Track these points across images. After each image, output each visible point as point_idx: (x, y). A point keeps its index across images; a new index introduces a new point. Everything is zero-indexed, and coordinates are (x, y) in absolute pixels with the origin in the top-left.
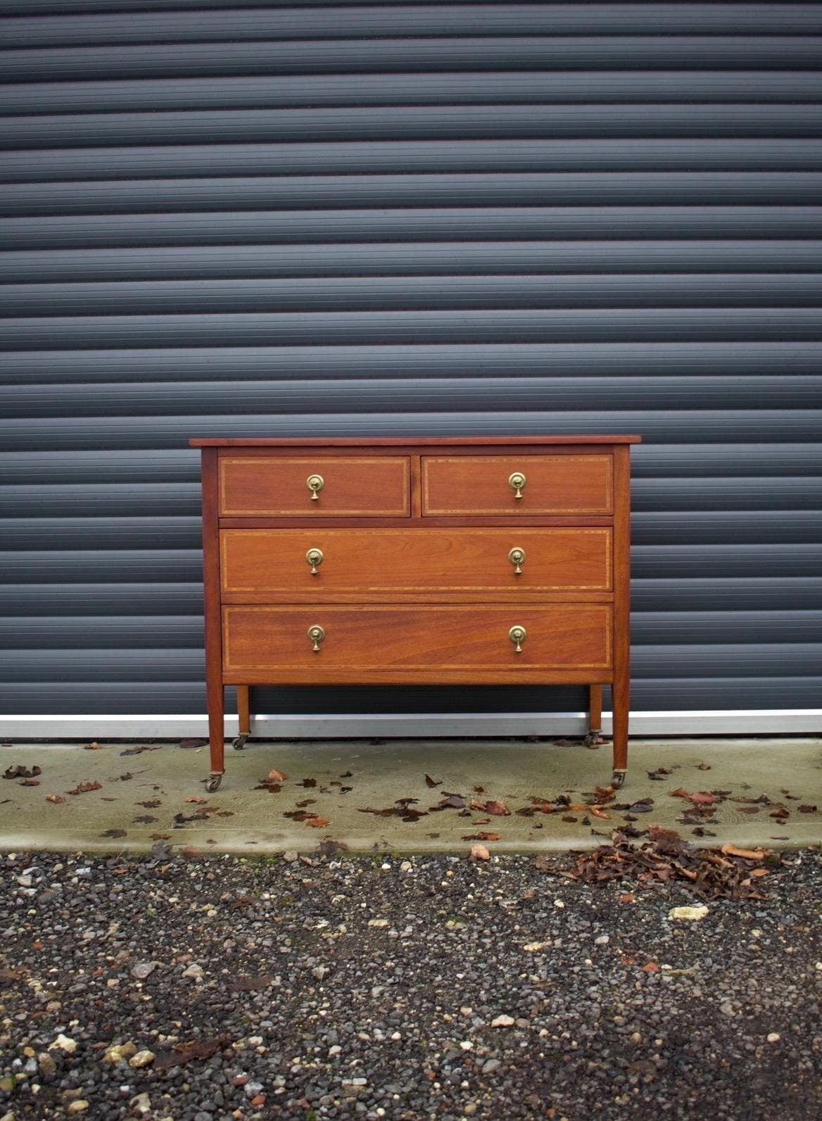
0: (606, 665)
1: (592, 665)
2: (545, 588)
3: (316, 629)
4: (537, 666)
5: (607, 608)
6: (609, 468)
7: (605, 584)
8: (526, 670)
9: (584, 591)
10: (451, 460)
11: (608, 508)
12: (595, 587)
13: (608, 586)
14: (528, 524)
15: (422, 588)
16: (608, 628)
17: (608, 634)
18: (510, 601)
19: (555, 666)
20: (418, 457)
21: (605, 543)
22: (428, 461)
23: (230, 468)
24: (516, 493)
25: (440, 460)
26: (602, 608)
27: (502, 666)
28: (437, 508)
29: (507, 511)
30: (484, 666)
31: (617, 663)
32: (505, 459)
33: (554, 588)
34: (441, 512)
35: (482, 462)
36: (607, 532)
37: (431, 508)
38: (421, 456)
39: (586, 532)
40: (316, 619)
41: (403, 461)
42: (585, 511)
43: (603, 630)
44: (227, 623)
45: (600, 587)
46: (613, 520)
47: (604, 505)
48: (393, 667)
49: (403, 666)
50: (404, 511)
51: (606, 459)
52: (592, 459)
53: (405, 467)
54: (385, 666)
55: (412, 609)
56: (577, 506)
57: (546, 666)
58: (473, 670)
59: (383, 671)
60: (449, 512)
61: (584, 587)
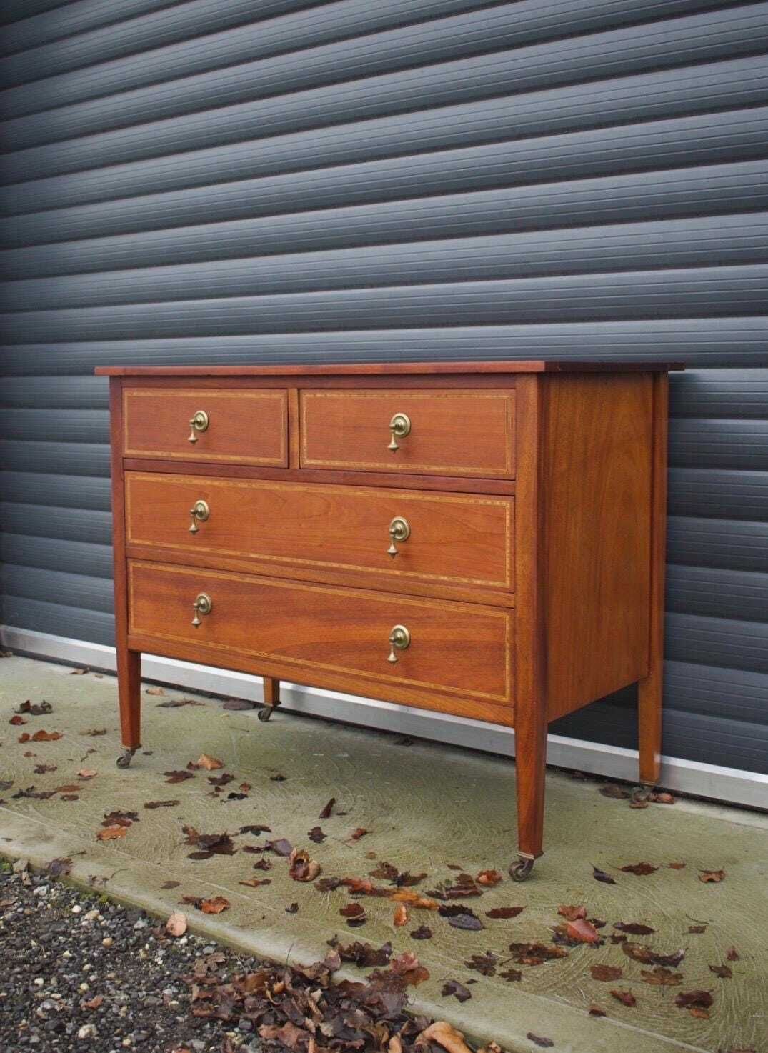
0: (506, 699)
1: (488, 696)
2: (432, 577)
3: (205, 598)
4: (422, 684)
5: (506, 616)
6: (509, 410)
7: (504, 581)
8: (408, 686)
9: (480, 587)
10: (331, 395)
11: (506, 470)
12: (491, 583)
13: (508, 583)
14: (411, 484)
15: (300, 561)
16: (507, 645)
17: (508, 655)
18: (391, 589)
19: (444, 688)
20: (295, 391)
21: (504, 520)
22: (307, 395)
23: (133, 401)
24: (390, 442)
25: (319, 395)
26: (499, 614)
27: (383, 677)
28: (315, 458)
29: (389, 466)
30: (364, 674)
31: (519, 697)
32: (387, 394)
33: (442, 578)
34: (320, 463)
35: (362, 397)
36: (506, 504)
37: (309, 458)
38: (299, 390)
39: (481, 502)
40: (204, 585)
41: (278, 395)
42: (479, 470)
43: (501, 648)
44: (132, 580)
45: (497, 584)
46: (514, 487)
47: (502, 464)
48: (273, 656)
49: (283, 658)
50: (280, 461)
51: (505, 395)
52: (489, 395)
53: (283, 404)
54: (266, 655)
55: (291, 586)
56: (470, 464)
57: (432, 686)
58: (353, 676)
59: (264, 659)
60: (328, 463)
61: (479, 582)
